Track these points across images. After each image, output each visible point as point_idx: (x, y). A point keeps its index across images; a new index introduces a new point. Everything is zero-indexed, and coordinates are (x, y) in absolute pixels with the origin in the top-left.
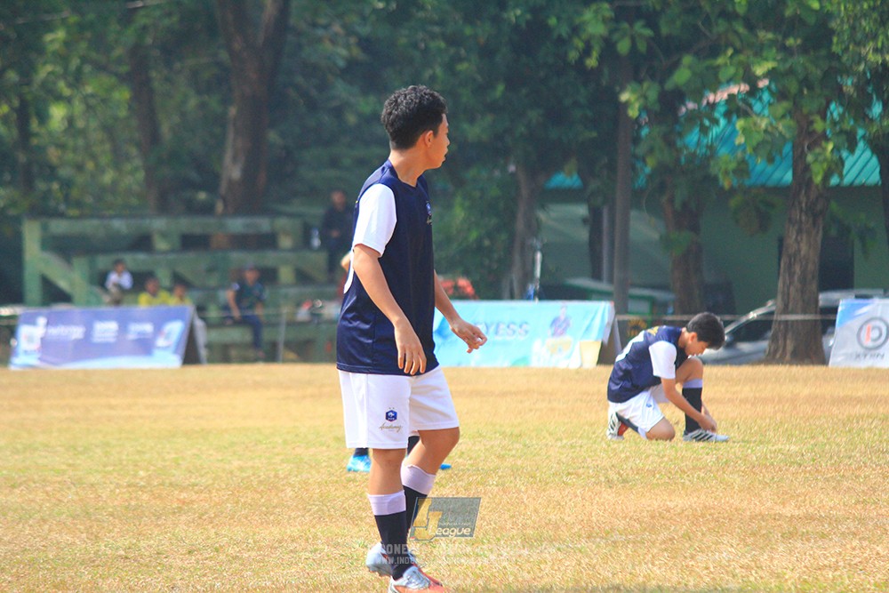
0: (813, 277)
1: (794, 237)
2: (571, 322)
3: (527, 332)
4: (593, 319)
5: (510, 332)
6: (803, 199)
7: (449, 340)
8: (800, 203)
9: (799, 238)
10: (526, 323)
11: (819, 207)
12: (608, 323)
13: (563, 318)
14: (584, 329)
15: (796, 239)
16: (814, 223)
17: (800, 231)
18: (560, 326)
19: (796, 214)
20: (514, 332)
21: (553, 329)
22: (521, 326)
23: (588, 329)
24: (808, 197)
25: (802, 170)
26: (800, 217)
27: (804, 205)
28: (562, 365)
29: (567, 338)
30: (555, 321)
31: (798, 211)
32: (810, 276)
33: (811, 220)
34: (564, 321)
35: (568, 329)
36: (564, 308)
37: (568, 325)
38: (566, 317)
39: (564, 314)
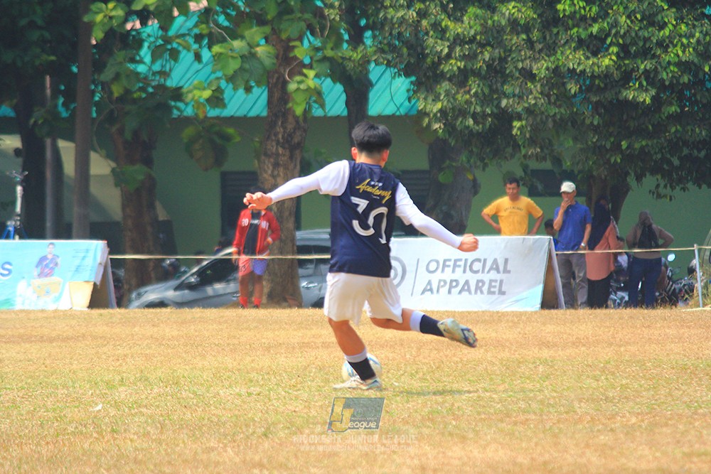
0: (290, 214)
1: (270, 172)
2: (59, 261)
3: (10, 272)
4: (84, 258)
6: (279, 129)
8: (276, 135)
9: (276, 173)
10: (10, 263)
11: (296, 140)
12: (100, 264)
14: (74, 269)
15: (273, 172)
16: (291, 157)
17: (276, 165)
18: (47, 266)
19: (272, 147)
21: (40, 269)
22: (2, 266)
23: (78, 268)
24: (285, 128)
25: (279, 98)
26: (277, 149)
27: (280, 136)
28: (51, 306)
31: (274, 144)
32: (287, 213)
33: (288, 153)
34: (52, 259)
35: (56, 269)
36: (51, 246)
37: (56, 264)
38: (54, 255)
39: (50, 253)
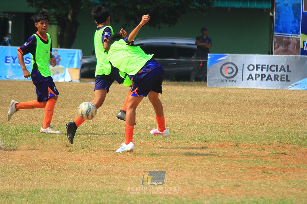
4: (73, 57)
13: (56, 56)
28: (61, 80)
35: (60, 62)
36: (56, 51)
37: (60, 60)
38: (58, 55)
39: (56, 54)
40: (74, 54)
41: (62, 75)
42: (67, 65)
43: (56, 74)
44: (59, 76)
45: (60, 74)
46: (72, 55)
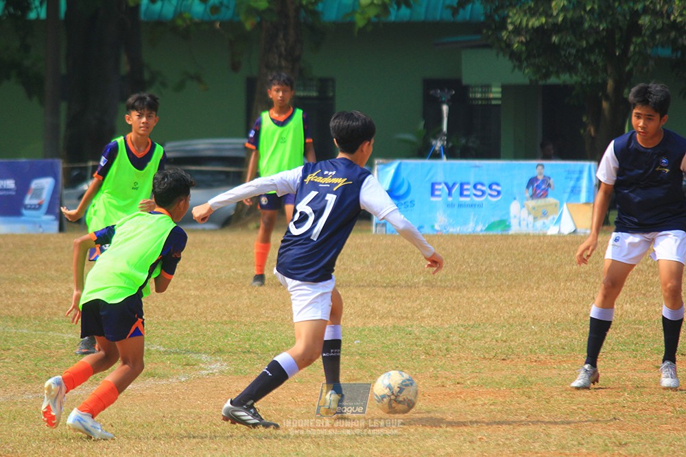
2: (551, 181)
3: (499, 193)
4: (578, 179)
5: (479, 193)
7: (403, 202)
10: (498, 184)
13: (540, 178)
14: (569, 190)
18: (538, 187)
20: (484, 193)
21: (531, 189)
22: (490, 187)
23: (575, 191)
28: (552, 231)
29: (550, 200)
30: (532, 181)
34: (543, 181)
35: (550, 190)
36: (540, 167)
37: (549, 185)
38: (544, 176)
39: (541, 174)
40: (581, 172)
41: (554, 219)
42: (566, 196)
43: (541, 217)
44: (547, 221)
45: (551, 218)
46: (576, 176)
